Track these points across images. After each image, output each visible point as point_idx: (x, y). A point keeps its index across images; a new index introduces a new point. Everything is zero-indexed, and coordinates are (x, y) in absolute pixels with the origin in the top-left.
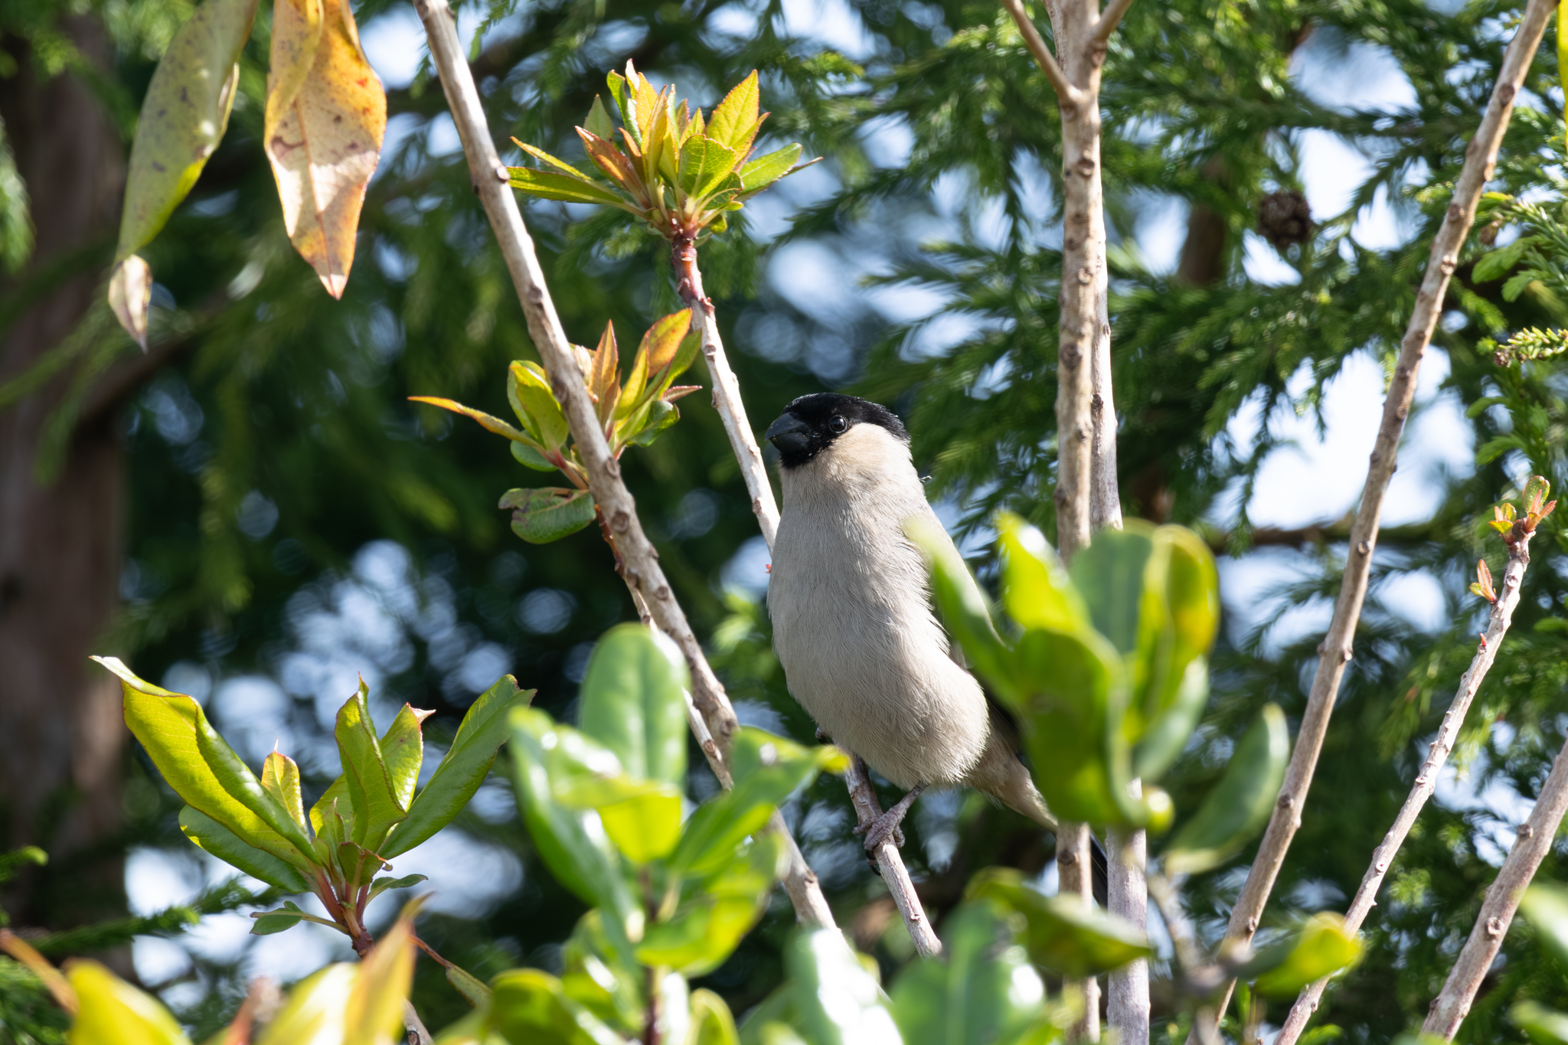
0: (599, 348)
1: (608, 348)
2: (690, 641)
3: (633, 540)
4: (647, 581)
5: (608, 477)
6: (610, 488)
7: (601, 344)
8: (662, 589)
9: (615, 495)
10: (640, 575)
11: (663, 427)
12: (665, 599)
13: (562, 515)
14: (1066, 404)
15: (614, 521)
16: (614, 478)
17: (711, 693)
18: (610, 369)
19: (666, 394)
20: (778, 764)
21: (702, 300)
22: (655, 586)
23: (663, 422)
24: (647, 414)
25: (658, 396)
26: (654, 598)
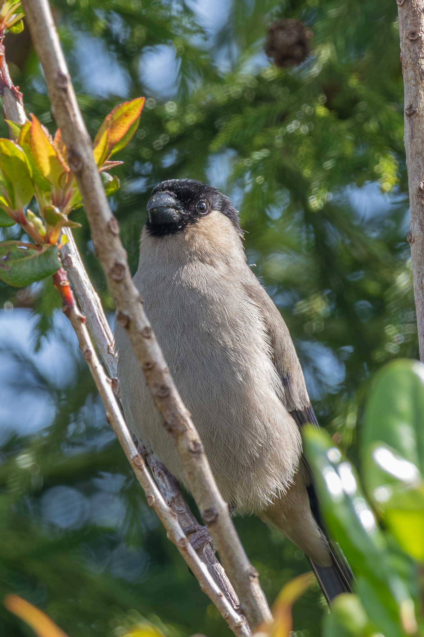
2: (166, 372)
3: (127, 288)
4: (136, 322)
5: (110, 235)
6: (111, 244)
8: (146, 329)
9: (114, 250)
10: (131, 317)
12: (149, 338)
13: (36, 263)
15: (113, 271)
16: (115, 235)
17: (182, 417)
21: (13, 89)
22: (141, 327)
26: (141, 336)
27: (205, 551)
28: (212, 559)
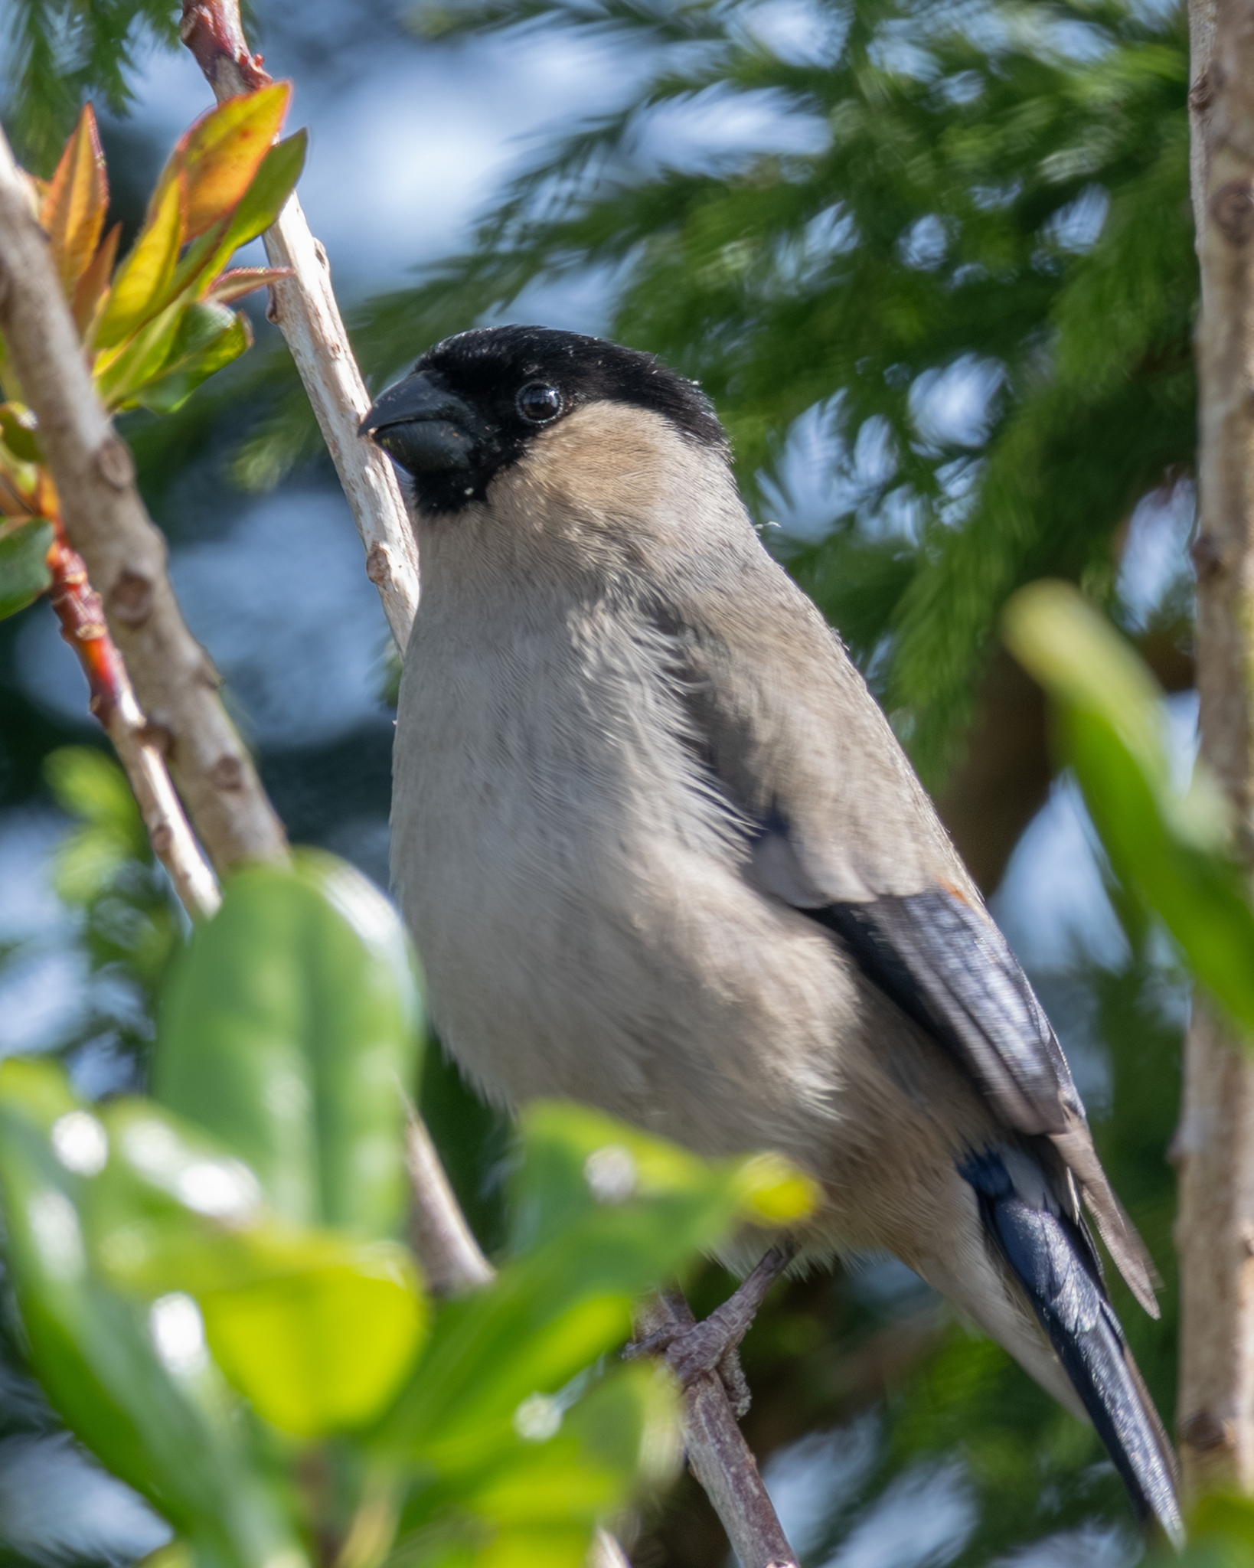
0: (60, 174)
1: (82, 175)
4: (192, 743)
6: (107, 515)
7: (65, 163)
8: (228, 764)
9: (118, 533)
10: (177, 728)
11: (210, 367)
12: (235, 787)
14: (1224, 329)
16: (117, 490)
18: (86, 224)
19: (216, 287)
20: (636, 1201)
21: (244, 59)
22: (211, 755)
23: (212, 354)
24: (172, 335)
25: (196, 292)
26: (208, 784)
27: (703, 1405)
28: (719, 1430)
